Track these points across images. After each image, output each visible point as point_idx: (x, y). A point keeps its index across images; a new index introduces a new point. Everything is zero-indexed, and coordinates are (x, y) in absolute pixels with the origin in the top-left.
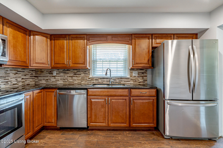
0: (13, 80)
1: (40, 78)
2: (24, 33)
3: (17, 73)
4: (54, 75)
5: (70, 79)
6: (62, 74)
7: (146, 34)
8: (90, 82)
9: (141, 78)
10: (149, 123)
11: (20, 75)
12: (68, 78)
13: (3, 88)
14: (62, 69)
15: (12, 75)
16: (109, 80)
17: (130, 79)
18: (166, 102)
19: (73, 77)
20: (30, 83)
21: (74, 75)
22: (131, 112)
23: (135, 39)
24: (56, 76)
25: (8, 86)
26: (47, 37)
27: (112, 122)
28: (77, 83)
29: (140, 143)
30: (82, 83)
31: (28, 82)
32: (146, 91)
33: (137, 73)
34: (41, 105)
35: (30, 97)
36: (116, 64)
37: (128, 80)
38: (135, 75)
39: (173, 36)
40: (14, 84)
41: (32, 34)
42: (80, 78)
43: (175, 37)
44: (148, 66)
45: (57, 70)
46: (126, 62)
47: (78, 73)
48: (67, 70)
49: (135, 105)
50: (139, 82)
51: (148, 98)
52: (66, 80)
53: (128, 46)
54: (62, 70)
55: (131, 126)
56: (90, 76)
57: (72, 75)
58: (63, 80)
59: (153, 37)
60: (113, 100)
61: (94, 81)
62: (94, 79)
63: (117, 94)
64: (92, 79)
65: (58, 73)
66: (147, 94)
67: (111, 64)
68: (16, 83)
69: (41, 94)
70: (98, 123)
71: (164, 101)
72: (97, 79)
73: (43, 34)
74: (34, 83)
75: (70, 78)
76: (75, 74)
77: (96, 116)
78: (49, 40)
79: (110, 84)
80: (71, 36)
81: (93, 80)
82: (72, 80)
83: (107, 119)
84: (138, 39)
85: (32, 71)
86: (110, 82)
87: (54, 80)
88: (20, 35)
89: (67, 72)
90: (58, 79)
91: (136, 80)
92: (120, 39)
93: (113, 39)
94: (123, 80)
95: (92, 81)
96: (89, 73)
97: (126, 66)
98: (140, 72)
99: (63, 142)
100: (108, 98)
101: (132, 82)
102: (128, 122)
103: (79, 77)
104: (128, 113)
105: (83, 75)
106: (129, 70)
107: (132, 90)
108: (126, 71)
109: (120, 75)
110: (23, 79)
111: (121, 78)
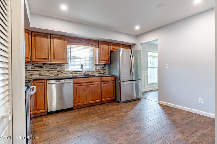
4: (28, 69)
5: (46, 73)
8: (65, 75)
9: (102, 71)
10: (112, 97)
12: (44, 72)
14: (37, 63)
16: (81, 72)
17: (95, 71)
18: (121, 82)
19: (49, 71)
21: (51, 69)
23: (101, 45)
24: (31, 70)
26: (28, 33)
27: (90, 100)
28: (53, 76)
32: (110, 78)
33: (100, 67)
36: (85, 61)
38: (98, 69)
44: (108, 62)
45: (32, 65)
46: (92, 60)
47: (55, 67)
48: (43, 65)
49: (104, 87)
50: (101, 74)
52: (42, 74)
53: (94, 48)
54: (37, 65)
55: (102, 101)
56: (66, 70)
57: (48, 69)
58: (39, 74)
59: (111, 45)
60: (91, 85)
61: (69, 74)
62: (69, 72)
63: (94, 81)
64: (67, 72)
65: (33, 67)
66: (111, 80)
70: (81, 102)
71: (120, 82)
72: (72, 72)
77: (79, 98)
80: (53, 35)
82: (48, 73)
83: (87, 99)
86: (83, 74)
87: (29, 74)
90: (34, 73)
91: (99, 72)
92: (91, 43)
93: (86, 42)
94: (90, 72)
95: (67, 74)
96: (64, 68)
97: (92, 62)
98: (101, 66)
100: (88, 84)
102: (100, 99)
103: (56, 71)
104: (100, 93)
105: (59, 69)
106: (95, 65)
107: (103, 78)
108: (92, 66)
109: (89, 69)
111: (89, 71)
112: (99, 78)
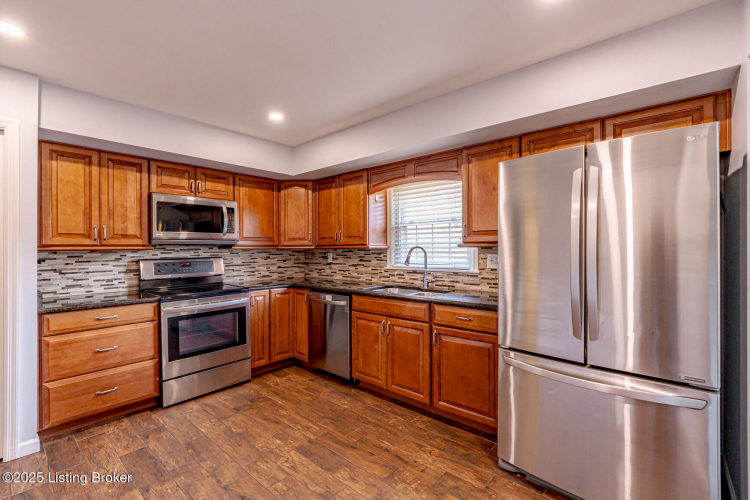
0: (262, 268)
1: (311, 267)
2: (268, 189)
3: (269, 257)
4: (329, 261)
5: (354, 272)
6: (341, 260)
7: (500, 141)
10: (481, 413)
11: (274, 261)
12: (350, 268)
13: (247, 282)
14: (341, 248)
15: (260, 261)
16: (421, 276)
17: (480, 276)
18: (500, 352)
19: (358, 266)
20: (294, 276)
21: (360, 263)
22: (435, 366)
23: (470, 162)
24: (332, 263)
25: (254, 279)
26: (306, 187)
27: (394, 381)
28: (364, 280)
29: (421, 447)
30: (374, 280)
31: (289, 273)
32: (472, 316)
34: (286, 318)
35: (264, 299)
36: (448, 235)
37: (473, 279)
38: (494, 267)
39: (597, 127)
40: (264, 276)
41: (282, 186)
42: (370, 269)
43: (609, 128)
45: (333, 251)
47: (367, 258)
48: (349, 251)
49: (444, 351)
51: (477, 336)
52: (347, 273)
54: (340, 251)
55: (435, 405)
56: (388, 267)
57: (356, 261)
58: (343, 273)
59: (524, 147)
61: (396, 278)
62: (396, 273)
63: (405, 313)
64: (391, 273)
65: (335, 256)
66: (475, 324)
67: (435, 235)
68: (267, 273)
69: (287, 296)
70: (370, 375)
73: (300, 183)
74: (302, 275)
75: (353, 268)
76: (361, 260)
77: (364, 358)
78: (310, 192)
79: (426, 287)
80: (343, 177)
81: (393, 275)
82: (356, 272)
83: (384, 371)
84: (478, 160)
85: (299, 252)
86: (426, 283)
87: (328, 271)
88: (260, 193)
89: (349, 254)
90: (336, 269)
94: (460, 279)
95: (392, 278)
96: (385, 259)
99: (298, 391)
100: (386, 321)
101: (486, 288)
102: (426, 391)
103: (368, 267)
104: (427, 369)
105: (374, 262)
106: (476, 251)
107: (438, 308)
110: (279, 267)
111: (456, 274)
112: (424, 306)
